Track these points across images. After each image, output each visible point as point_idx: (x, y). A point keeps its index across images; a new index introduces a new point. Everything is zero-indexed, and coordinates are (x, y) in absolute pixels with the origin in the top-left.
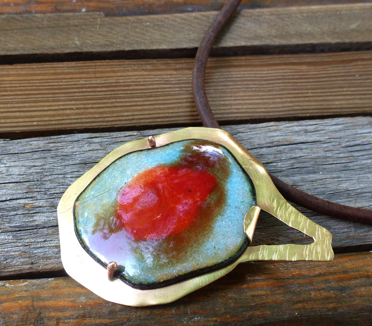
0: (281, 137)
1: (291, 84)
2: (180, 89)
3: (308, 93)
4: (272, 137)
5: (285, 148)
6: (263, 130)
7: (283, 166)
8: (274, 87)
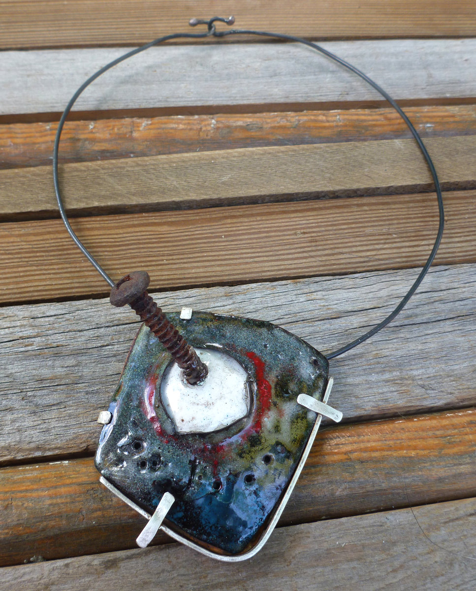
0: (124, 315)
1: (145, 250)
2: (20, 260)
3: (163, 260)
4: (114, 314)
5: (125, 328)
6: (104, 306)
7: (120, 349)
8: (126, 254)
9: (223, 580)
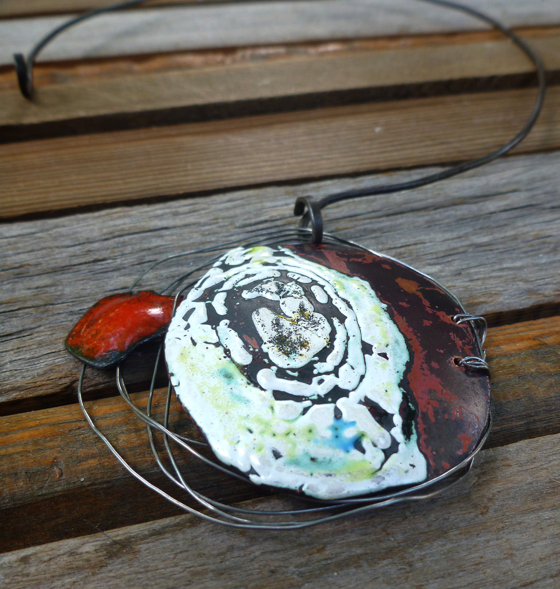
0: (130, 225)
4: (115, 225)
7: (126, 262)
9: (359, 551)
